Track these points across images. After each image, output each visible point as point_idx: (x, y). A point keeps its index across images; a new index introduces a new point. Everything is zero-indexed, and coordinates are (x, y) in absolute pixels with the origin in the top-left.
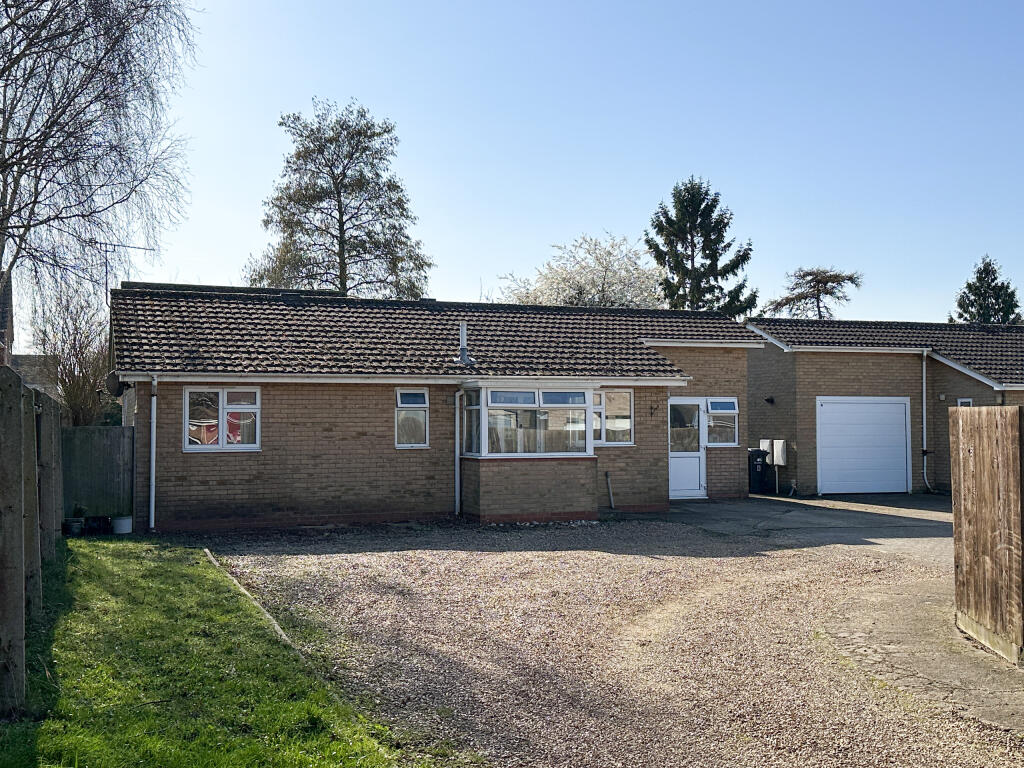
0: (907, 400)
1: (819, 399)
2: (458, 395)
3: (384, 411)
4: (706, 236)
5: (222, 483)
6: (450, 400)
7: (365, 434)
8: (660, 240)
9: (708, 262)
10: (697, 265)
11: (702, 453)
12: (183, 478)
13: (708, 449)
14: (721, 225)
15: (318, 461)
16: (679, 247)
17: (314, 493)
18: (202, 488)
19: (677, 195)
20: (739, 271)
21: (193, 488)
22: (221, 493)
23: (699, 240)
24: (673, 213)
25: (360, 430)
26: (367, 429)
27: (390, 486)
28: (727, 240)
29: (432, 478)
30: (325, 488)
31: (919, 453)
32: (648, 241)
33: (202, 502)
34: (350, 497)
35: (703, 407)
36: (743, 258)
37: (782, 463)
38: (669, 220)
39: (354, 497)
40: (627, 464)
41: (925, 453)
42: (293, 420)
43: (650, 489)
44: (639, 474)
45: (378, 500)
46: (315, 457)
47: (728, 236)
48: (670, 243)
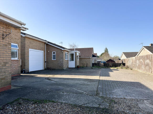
0: (43, 51)
41: (45, 62)
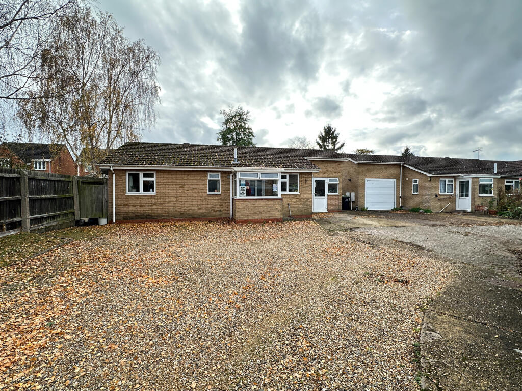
0: (395, 180)
1: (366, 179)
2: (231, 174)
3: (203, 180)
4: (332, 140)
5: (141, 206)
6: (228, 176)
7: (196, 189)
8: (320, 142)
9: (333, 147)
10: (330, 148)
11: (326, 197)
12: (126, 205)
13: (328, 195)
14: (336, 137)
15: (178, 199)
16: (325, 143)
17: (176, 210)
18: (134, 208)
19: (325, 130)
20: (341, 149)
21: (130, 208)
22: (141, 210)
23: (330, 141)
24: (324, 135)
25: (194, 187)
26: (196, 187)
27: (205, 208)
28: (338, 141)
29: (222, 205)
30: (181, 208)
31: (399, 197)
32: (317, 142)
33: (133, 213)
34: (191, 212)
35: (326, 181)
36: (342, 145)
37: (354, 200)
38: (322, 136)
39: (192, 212)
40: (297, 201)
41: (400, 197)
42: (168, 184)
43: (305, 210)
44: (301, 204)
45: (201, 213)
46: (177, 197)
47: (338, 140)
48: (323, 142)
